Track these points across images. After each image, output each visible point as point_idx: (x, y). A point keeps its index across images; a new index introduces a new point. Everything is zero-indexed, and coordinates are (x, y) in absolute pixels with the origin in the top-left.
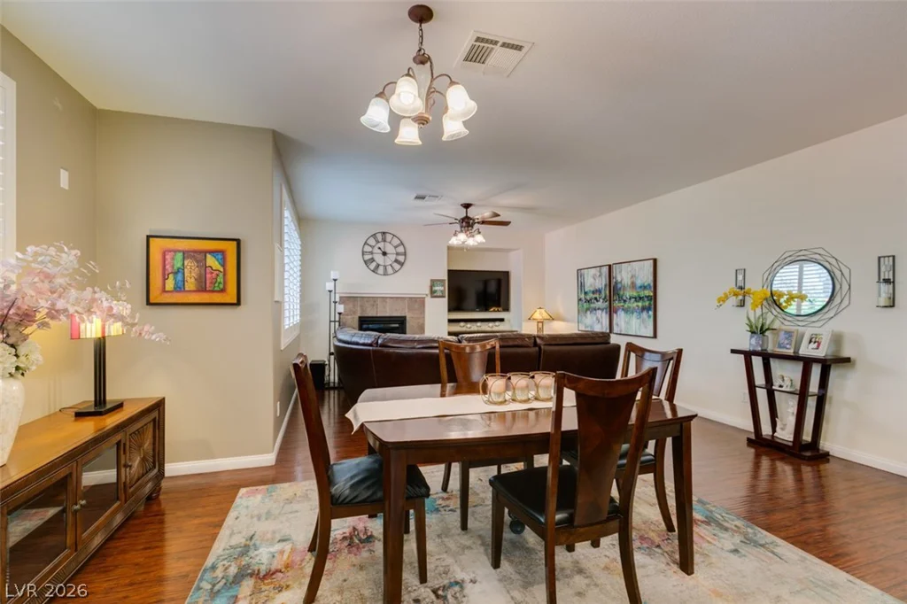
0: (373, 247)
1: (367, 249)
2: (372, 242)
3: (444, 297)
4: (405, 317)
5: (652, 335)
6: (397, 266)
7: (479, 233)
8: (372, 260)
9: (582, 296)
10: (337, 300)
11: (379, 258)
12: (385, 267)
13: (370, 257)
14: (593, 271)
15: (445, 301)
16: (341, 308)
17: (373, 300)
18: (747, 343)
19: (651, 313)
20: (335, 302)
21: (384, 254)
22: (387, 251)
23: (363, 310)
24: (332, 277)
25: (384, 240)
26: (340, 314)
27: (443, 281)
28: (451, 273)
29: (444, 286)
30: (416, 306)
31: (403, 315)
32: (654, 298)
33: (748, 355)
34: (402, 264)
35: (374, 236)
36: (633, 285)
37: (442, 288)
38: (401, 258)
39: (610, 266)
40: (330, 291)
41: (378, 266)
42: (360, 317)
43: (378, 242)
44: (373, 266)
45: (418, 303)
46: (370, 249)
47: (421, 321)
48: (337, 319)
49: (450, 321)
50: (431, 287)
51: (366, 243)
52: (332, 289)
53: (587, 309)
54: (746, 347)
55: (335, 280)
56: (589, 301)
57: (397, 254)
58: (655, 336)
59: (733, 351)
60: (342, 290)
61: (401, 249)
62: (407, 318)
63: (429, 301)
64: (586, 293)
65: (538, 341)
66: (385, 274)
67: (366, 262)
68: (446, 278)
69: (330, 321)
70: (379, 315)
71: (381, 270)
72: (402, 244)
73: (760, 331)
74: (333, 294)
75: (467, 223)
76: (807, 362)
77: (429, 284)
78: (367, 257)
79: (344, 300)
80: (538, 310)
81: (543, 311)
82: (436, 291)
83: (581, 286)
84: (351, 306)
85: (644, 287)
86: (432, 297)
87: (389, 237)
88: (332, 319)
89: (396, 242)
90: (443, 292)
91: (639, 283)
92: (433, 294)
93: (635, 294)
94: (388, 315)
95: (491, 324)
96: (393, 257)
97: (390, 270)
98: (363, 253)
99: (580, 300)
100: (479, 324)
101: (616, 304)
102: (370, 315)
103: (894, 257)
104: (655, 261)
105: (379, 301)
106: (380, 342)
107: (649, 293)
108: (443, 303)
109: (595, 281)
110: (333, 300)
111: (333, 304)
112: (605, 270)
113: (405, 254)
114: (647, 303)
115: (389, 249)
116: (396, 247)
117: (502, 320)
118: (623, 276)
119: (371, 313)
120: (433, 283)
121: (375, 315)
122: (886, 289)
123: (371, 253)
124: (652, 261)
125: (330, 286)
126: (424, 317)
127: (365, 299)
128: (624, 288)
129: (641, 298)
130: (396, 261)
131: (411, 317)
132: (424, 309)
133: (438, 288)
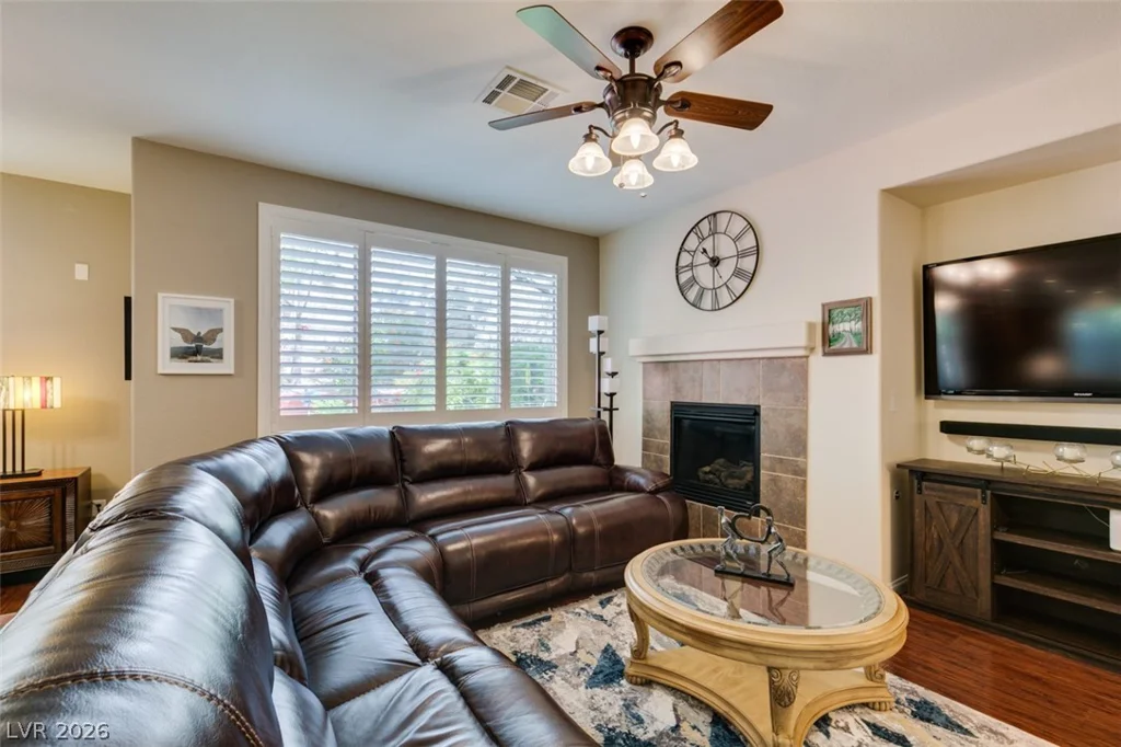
0: (693, 253)
1: (685, 260)
2: (692, 242)
3: (867, 351)
4: (754, 412)
6: (739, 285)
8: (693, 280)
11: (705, 274)
12: (716, 291)
13: (689, 275)
17: (694, 368)
21: (715, 262)
22: (721, 253)
23: (678, 390)
24: (593, 328)
25: (714, 231)
26: (612, 395)
27: (864, 307)
29: (865, 317)
30: (785, 379)
31: (754, 403)
34: (750, 278)
35: (696, 227)
37: (858, 326)
38: (749, 263)
41: (703, 290)
42: (673, 405)
43: (702, 239)
44: (692, 294)
45: (790, 372)
46: (688, 260)
49: (949, 428)
50: (824, 328)
51: (682, 249)
55: (600, 332)
57: (741, 255)
61: (748, 241)
62: (762, 413)
63: (822, 369)
66: (716, 308)
67: (681, 289)
68: (875, 292)
70: (704, 401)
71: (707, 302)
72: (750, 226)
77: (817, 318)
78: (684, 277)
82: (839, 336)
84: (658, 380)
86: (825, 354)
87: (723, 222)
89: (737, 226)
90: (866, 336)
92: (829, 344)
96: (731, 266)
97: (725, 298)
98: (678, 270)
102: (690, 400)
105: (705, 370)
113: (757, 251)
115: (725, 248)
116: (735, 240)
119: (690, 396)
120: (830, 313)
121: (697, 400)
123: (691, 266)
126: (805, 413)
127: (681, 367)
130: (738, 273)
131: (774, 410)
132: (805, 389)
133: (846, 327)
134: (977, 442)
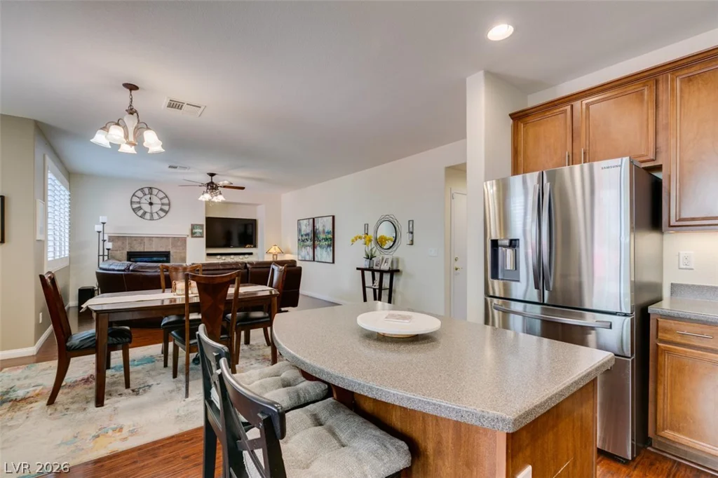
0: (141, 198)
1: (135, 199)
2: (140, 194)
3: (203, 237)
4: (169, 252)
5: (331, 261)
6: (162, 214)
7: (220, 194)
8: (140, 208)
9: (300, 238)
10: (106, 238)
11: (146, 207)
12: (152, 214)
13: (138, 205)
14: (305, 222)
15: (203, 240)
16: (109, 245)
17: (141, 239)
18: (364, 264)
19: (331, 248)
20: (104, 241)
21: (151, 204)
22: (153, 201)
23: (131, 247)
24: (101, 221)
25: (151, 194)
26: (108, 249)
27: (202, 225)
28: (208, 219)
29: (203, 229)
30: (179, 244)
31: (168, 250)
32: (333, 239)
33: (363, 270)
34: (166, 212)
35: (142, 190)
36: (324, 232)
37: (201, 231)
38: (166, 208)
39: (314, 219)
40: (99, 232)
41: (145, 213)
42: (128, 253)
43: (145, 194)
44: (140, 213)
45: (180, 241)
46: (138, 200)
47: (183, 255)
48: (106, 253)
49: (209, 255)
50: (192, 230)
51: (134, 195)
52: (101, 230)
53: (303, 246)
54: (363, 267)
55: (104, 223)
56: (303, 241)
57: (163, 204)
58: (333, 262)
59: (358, 269)
60: (110, 231)
61: (165, 201)
62: (171, 253)
63: (190, 241)
64: (302, 236)
65: (248, 265)
66: (152, 219)
67: (134, 210)
68: (204, 223)
69: (99, 256)
70: (146, 250)
71: (148, 216)
72: (167, 197)
73: (370, 257)
74: (101, 234)
75: (212, 187)
76: (382, 272)
77: (190, 227)
78: (135, 206)
79: (111, 239)
80: (274, 247)
81: (277, 247)
82: (196, 233)
83: (300, 230)
84: (119, 243)
85: (328, 233)
86: (192, 237)
87: (155, 192)
88: (101, 253)
89: (161, 195)
90: (202, 233)
91: (326, 230)
92: (193, 234)
93: (324, 237)
94: (154, 250)
95: (241, 257)
96: (159, 206)
97: (155, 216)
98: (132, 203)
99: (299, 240)
100: (232, 257)
101: (316, 243)
102: (138, 250)
103: (413, 221)
104: (333, 217)
105: (146, 240)
106: (131, 268)
107: (330, 236)
108: (202, 241)
109: (307, 229)
110: (101, 238)
111: (101, 242)
112: (311, 220)
113: (169, 204)
114: (330, 242)
115: (155, 200)
116: (161, 199)
117: (251, 254)
118: (319, 226)
119: (138, 248)
120: (193, 227)
121: (142, 250)
122: (411, 235)
123: (139, 203)
124: (331, 217)
125: (99, 227)
126: (185, 253)
127: (133, 239)
128: (320, 233)
129: (327, 239)
130: (161, 210)
131: (176, 252)
132: (185, 246)
133: (198, 231)
134: (218, 257)
